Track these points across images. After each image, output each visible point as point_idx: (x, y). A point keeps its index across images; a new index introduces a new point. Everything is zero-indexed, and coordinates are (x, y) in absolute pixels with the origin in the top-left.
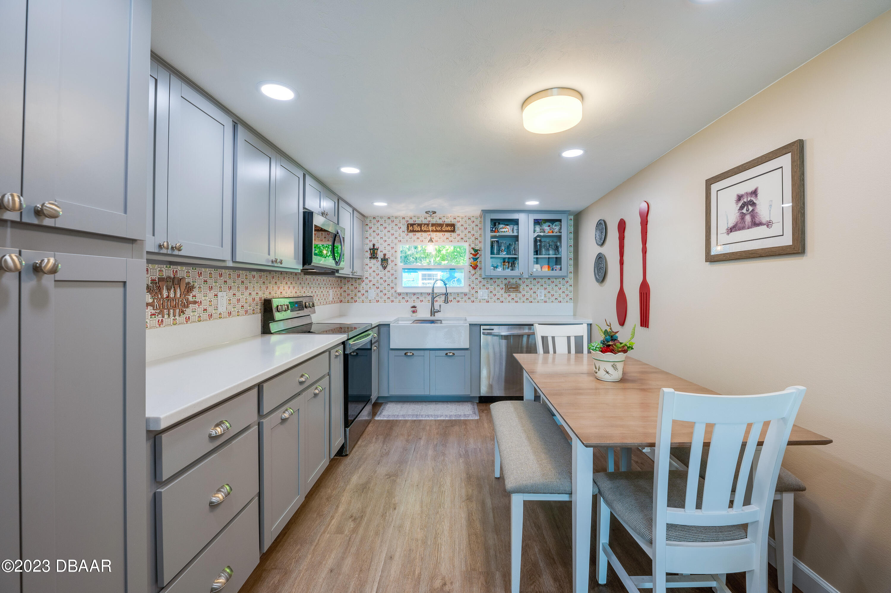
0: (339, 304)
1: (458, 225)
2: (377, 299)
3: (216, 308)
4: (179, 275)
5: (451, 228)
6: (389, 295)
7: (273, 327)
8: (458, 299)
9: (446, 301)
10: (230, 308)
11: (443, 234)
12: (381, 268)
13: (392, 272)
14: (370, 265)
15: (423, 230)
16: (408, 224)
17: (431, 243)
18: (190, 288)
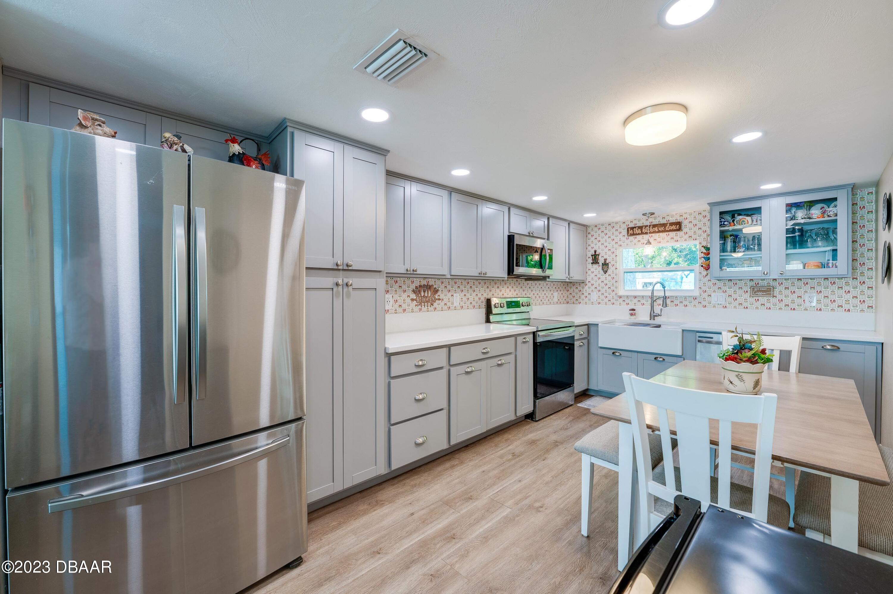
0: (565, 305)
1: (685, 223)
2: (599, 301)
3: (452, 303)
4: (430, 284)
5: (678, 226)
6: (610, 297)
7: (492, 318)
8: (685, 303)
9: (665, 305)
10: (462, 304)
11: (667, 234)
12: (602, 272)
13: (612, 275)
14: (592, 270)
15: (644, 232)
16: (628, 228)
17: (648, 245)
18: (436, 291)
